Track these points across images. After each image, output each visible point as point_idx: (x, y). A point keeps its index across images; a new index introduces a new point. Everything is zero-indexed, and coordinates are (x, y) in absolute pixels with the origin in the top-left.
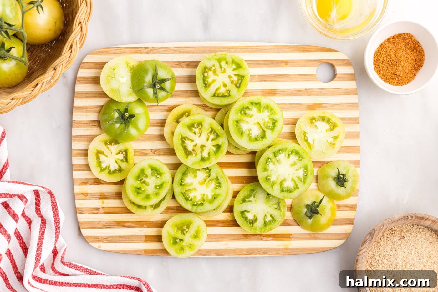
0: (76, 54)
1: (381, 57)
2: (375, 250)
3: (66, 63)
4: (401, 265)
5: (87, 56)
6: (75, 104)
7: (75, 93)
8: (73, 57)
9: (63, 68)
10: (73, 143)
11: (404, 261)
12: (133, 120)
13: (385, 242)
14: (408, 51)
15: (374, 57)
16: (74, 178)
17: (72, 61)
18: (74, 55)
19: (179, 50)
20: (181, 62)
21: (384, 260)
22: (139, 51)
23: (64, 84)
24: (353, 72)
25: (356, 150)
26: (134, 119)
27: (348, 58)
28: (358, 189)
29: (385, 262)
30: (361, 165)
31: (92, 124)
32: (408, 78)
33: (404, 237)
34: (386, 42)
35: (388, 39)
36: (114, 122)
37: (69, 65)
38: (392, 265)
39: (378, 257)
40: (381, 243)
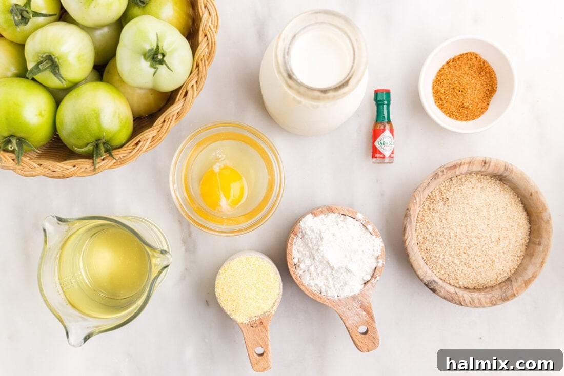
1: (442, 87)
2: (423, 232)
4: (461, 232)
11: (462, 226)
13: (430, 216)
14: (475, 75)
21: (439, 238)
29: (441, 238)
32: (480, 109)
33: (447, 199)
34: (445, 67)
35: (447, 63)
38: (450, 238)
39: (430, 237)
40: (426, 219)
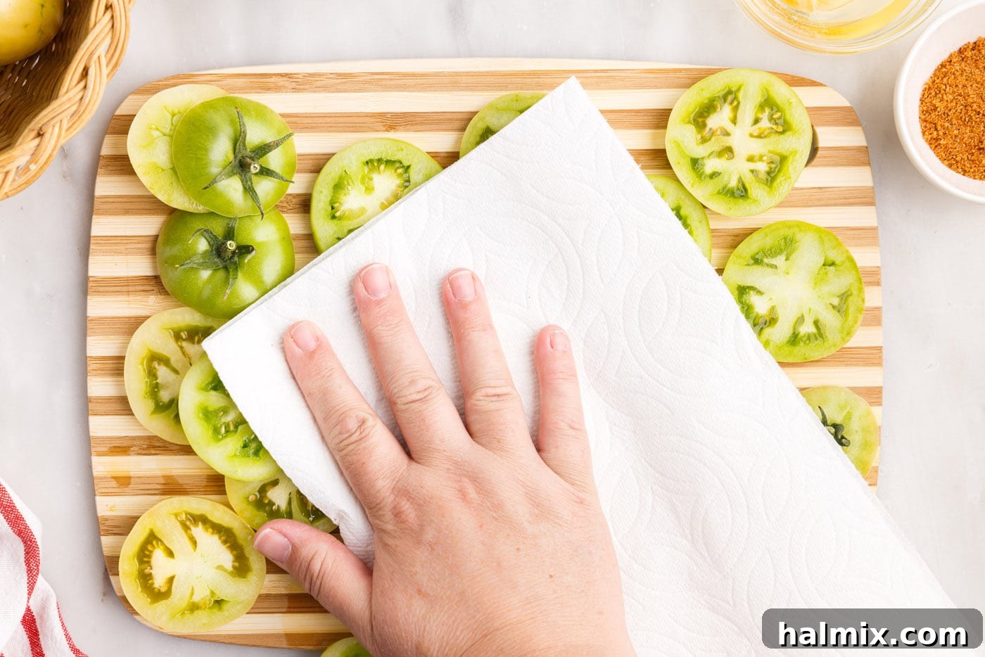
0: (98, 94)
1: (942, 100)
3: (71, 117)
5: (130, 97)
6: (95, 231)
7: (96, 201)
8: (90, 101)
9: (63, 133)
10: (88, 338)
12: (249, 260)
15: (922, 101)
16: (91, 434)
17: (87, 112)
18: (91, 96)
19: (383, 82)
20: (389, 116)
22: (272, 85)
23: (64, 177)
24: (865, 144)
25: (872, 356)
26: (253, 258)
27: (848, 104)
28: (876, 465)
30: (884, 402)
31: (143, 285)
34: (954, 60)
35: (960, 51)
36: (195, 266)
37: (78, 123)
